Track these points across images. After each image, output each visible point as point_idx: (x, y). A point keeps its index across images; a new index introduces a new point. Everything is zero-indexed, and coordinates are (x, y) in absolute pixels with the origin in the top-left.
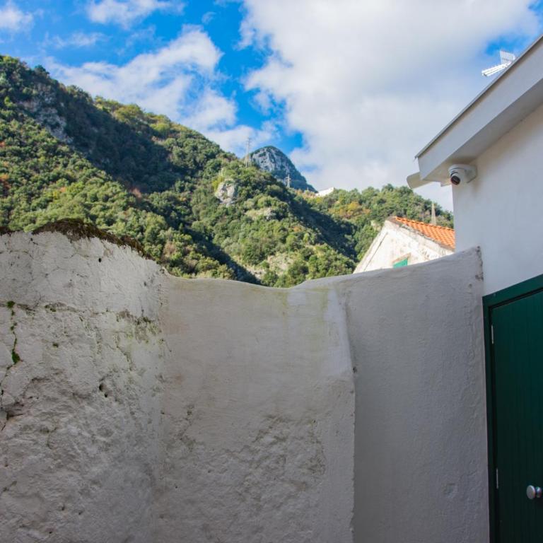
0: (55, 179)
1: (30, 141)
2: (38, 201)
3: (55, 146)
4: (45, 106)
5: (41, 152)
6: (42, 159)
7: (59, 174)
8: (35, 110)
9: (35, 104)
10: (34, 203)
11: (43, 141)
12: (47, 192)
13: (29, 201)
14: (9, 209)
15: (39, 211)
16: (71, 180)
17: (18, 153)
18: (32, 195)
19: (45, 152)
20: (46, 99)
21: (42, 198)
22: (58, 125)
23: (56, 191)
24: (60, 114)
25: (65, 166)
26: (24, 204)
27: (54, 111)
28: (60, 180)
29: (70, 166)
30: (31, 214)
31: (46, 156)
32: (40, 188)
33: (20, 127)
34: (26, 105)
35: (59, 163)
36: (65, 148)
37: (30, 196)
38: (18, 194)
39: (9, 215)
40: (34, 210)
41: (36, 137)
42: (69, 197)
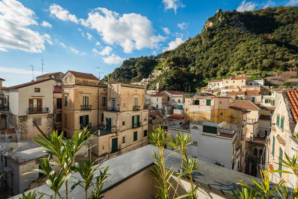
0: (239, 42)
1: (232, 34)
2: (234, 50)
3: (239, 32)
4: (237, 21)
5: (235, 36)
6: (235, 38)
7: (240, 40)
8: (234, 23)
9: (234, 22)
10: (233, 51)
11: (236, 32)
12: (237, 47)
13: (232, 51)
14: (227, 55)
15: (235, 53)
16: (244, 41)
17: (229, 38)
18: (233, 49)
19: (236, 35)
20: (237, 19)
21: (236, 49)
22: (241, 25)
23: (240, 46)
24: (241, 22)
25: (242, 37)
26: (230, 52)
27: (239, 21)
28: (241, 42)
29: (244, 37)
30: (232, 55)
31: (236, 36)
32: (235, 46)
33: (229, 31)
34: (231, 23)
35: (240, 37)
36: (242, 32)
37: (232, 49)
38: (229, 50)
39: (227, 56)
40: (233, 53)
41: (233, 32)
42: (243, 46)
